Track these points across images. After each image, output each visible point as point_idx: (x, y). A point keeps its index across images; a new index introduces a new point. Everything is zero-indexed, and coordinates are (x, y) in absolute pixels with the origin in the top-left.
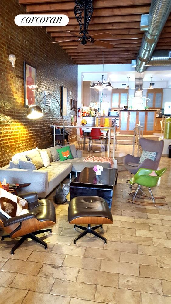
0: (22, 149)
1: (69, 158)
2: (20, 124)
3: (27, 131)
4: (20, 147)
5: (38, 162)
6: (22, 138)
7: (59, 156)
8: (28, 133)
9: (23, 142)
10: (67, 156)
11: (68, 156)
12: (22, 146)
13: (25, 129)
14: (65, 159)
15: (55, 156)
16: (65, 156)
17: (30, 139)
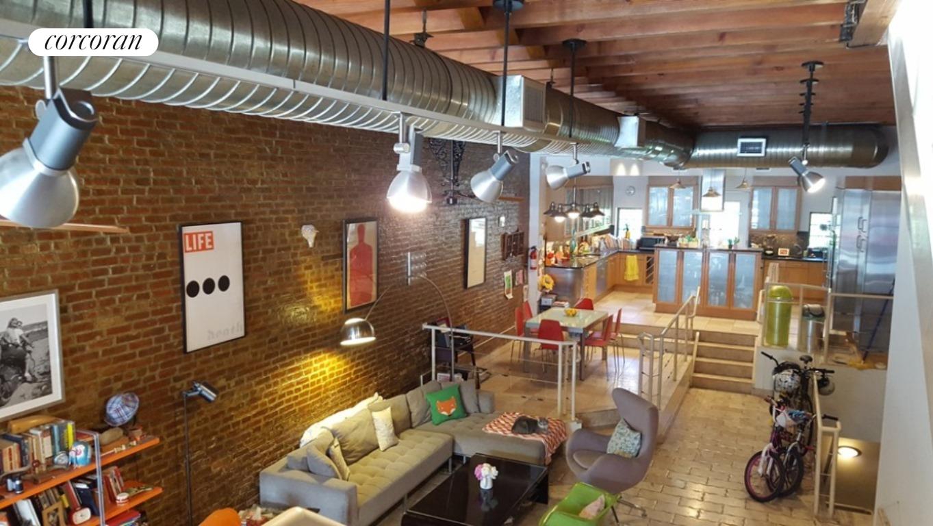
0: (330, 409)
1: (455, 416)
2: (327, 355)
3: (347, 363)
4: (326, 404)
5: (360, 441)
6: (332, 385)
7: (429, 412)
8: (351, 368)
9: (336, 391)
10: (448, 411)
11: (453, 410)
12: (332, 401)
13: (341, 362)
14: (444, 418)
15: (418, 414)
16: (445, 413)
17: (357, 377)
